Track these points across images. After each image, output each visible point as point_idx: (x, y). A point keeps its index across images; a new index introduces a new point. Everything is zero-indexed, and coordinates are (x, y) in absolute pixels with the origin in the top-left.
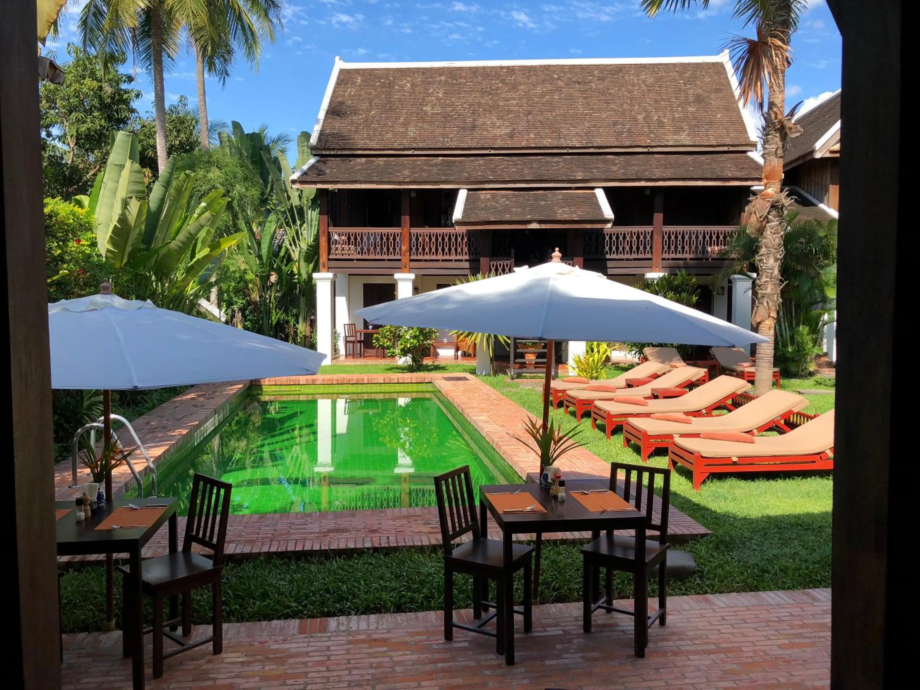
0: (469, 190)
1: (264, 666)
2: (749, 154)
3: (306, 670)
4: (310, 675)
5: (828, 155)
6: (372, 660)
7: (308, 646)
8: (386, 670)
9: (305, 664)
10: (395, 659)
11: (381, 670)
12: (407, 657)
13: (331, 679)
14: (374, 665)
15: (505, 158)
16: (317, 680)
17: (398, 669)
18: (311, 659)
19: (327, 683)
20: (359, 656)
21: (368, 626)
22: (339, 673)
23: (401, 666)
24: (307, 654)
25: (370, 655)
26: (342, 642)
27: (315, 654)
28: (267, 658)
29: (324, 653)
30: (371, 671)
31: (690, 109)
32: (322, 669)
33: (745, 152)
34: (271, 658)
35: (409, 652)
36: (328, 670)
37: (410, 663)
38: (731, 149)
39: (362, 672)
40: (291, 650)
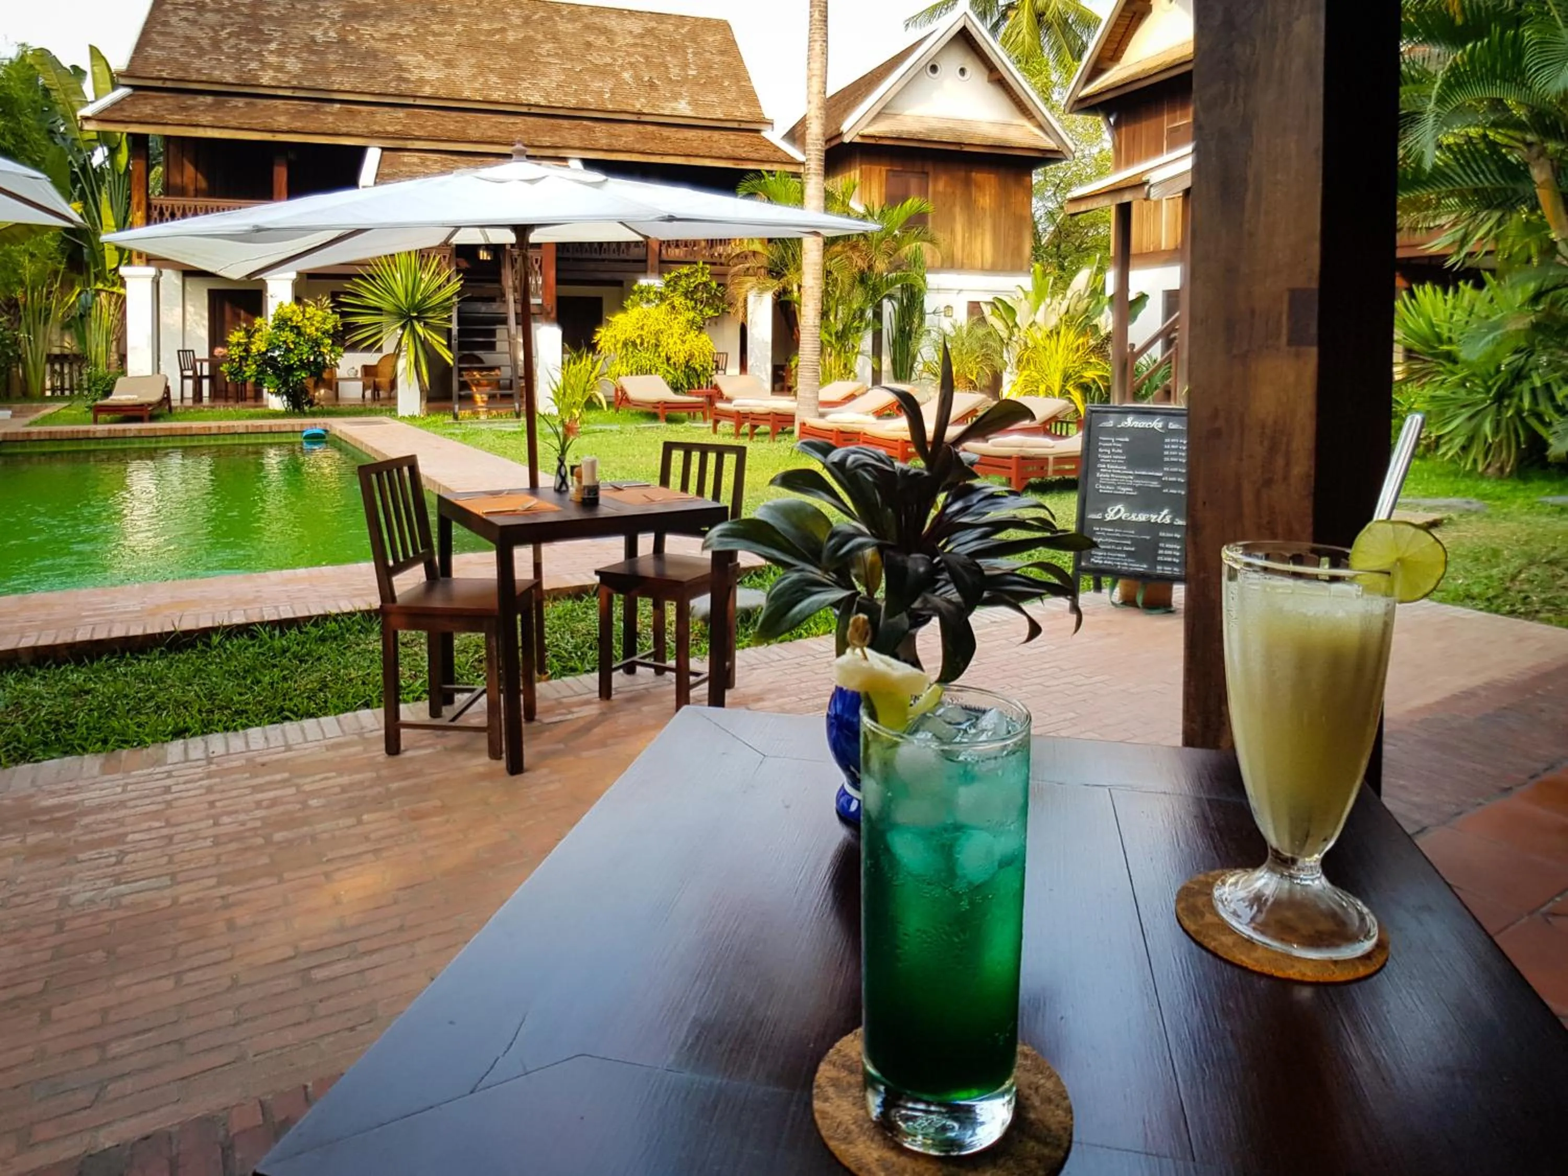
0: (383, 149)
1: (25, 836)
2: (763, 134)
3: (121, 830)
4: (130, 838)
5: (858, 140)
6: (260, 796)
7: (124, 791)
8: (290, 807)
9: (120, 822)
10: (307, 788)
11: (280, 809)
12: (331, 782)
13: (176, 839)
14: (265, 804)
15: (437, 112)
16: (148, 845)
17: (313, 802)
18: (133, 811)
19: (168, 845)
20: (235, 793)
21: (247, 743)
22: (194, 826)
23: (320, 797)
24: (122, 804)
25: (256, 789)
26: (196, 777)
27: (138, 802)
28: (34, 823)
29: (159, 799)
30: (260, 813)
31: (691, 72)
32: (157, 824)
33: (758, 131)
34: (43, 822)
35: (334, 774)
36: (168, 824)
37: (338, 790)
38: (743, 126)
39: (242, 817)
40: (87, 803)
